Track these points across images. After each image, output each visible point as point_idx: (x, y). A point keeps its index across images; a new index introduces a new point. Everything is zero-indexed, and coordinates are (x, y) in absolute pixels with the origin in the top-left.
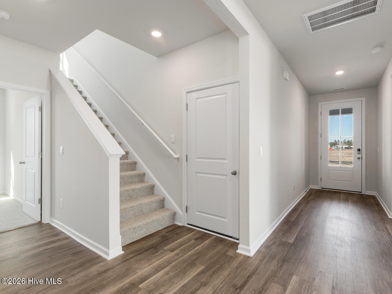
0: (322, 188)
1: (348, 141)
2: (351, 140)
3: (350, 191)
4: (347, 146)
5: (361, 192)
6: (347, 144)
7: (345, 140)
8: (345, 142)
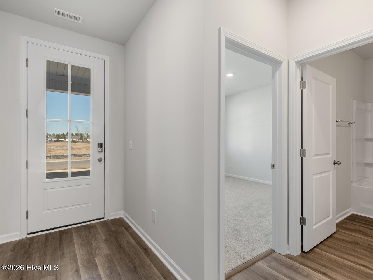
0: (29, 234)
1: (57, 134)
2: (60, 134)
3: (86, 222)
4: (56, 140)
5: (103, 218)
6: (56, 138)
7: (54, 133)
8: (54, 136)
